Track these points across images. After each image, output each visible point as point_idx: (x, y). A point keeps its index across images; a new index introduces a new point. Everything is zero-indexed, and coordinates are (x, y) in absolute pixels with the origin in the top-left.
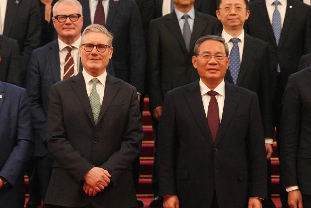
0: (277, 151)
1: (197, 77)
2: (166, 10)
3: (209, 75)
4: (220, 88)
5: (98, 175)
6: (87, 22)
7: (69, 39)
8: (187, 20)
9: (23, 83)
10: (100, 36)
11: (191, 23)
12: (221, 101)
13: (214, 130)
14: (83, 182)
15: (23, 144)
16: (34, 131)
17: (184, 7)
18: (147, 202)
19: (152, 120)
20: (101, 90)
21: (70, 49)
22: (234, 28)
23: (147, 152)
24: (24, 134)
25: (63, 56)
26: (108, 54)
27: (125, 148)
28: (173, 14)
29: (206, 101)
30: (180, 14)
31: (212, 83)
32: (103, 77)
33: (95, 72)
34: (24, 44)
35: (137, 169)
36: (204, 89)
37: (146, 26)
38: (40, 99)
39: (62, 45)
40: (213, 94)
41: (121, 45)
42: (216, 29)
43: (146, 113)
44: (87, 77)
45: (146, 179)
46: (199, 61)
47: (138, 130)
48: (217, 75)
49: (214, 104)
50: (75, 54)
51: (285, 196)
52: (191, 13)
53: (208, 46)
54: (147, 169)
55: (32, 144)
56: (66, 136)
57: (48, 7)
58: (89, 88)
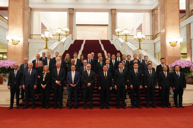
0: (114, 81)
1: (103, 71)
2: (99, 61)
3: (105, 70)
4: (106, 72)
5: (89, 84)
6: (88, 63)
7: (85, 65)
8: (101, 63)
9: (79, 71)
10: (89, 65)
11: (102, 63)
12: (107, 74)
13: (106, 78)
14: (87, 85)
15: (79, 80)
16: (80, 78)
17: (101, 61)
18: (96, 88)
19: (97, 77)
20: (89, 73)
21: (85, 67)
22: (108, 64)
23: (96, 81)
24: (79, 79)
25: (84, 68)
26: (90, 67)
27: (93, 80)
28: (99, 62)
29: (105, 74)
30: (100, 62)
31: (105, 71)
32: (90, 71)
33: (89, 70)
34: (79, 66)
35: (94, 83)
36: (104, 72)
37: (96, 64)
38: (81, 74)
39: (84, 66)
40: (105, 73)
41: (92, 66)
42: (105, 64)
43: (96, 76)
44: (88, 71)
45: (96, 85)
46: (104, 68)
47: (95, 78)
48: (106, 70)
49: (106, 74)
50: (86, 67)
51: (114, 87)
52: (102, 62)
53: (105, 66)
54: (96, 83)
55: (80, 80)
56: (85, 79)
57: (82, 61)
58: (88, 72)
